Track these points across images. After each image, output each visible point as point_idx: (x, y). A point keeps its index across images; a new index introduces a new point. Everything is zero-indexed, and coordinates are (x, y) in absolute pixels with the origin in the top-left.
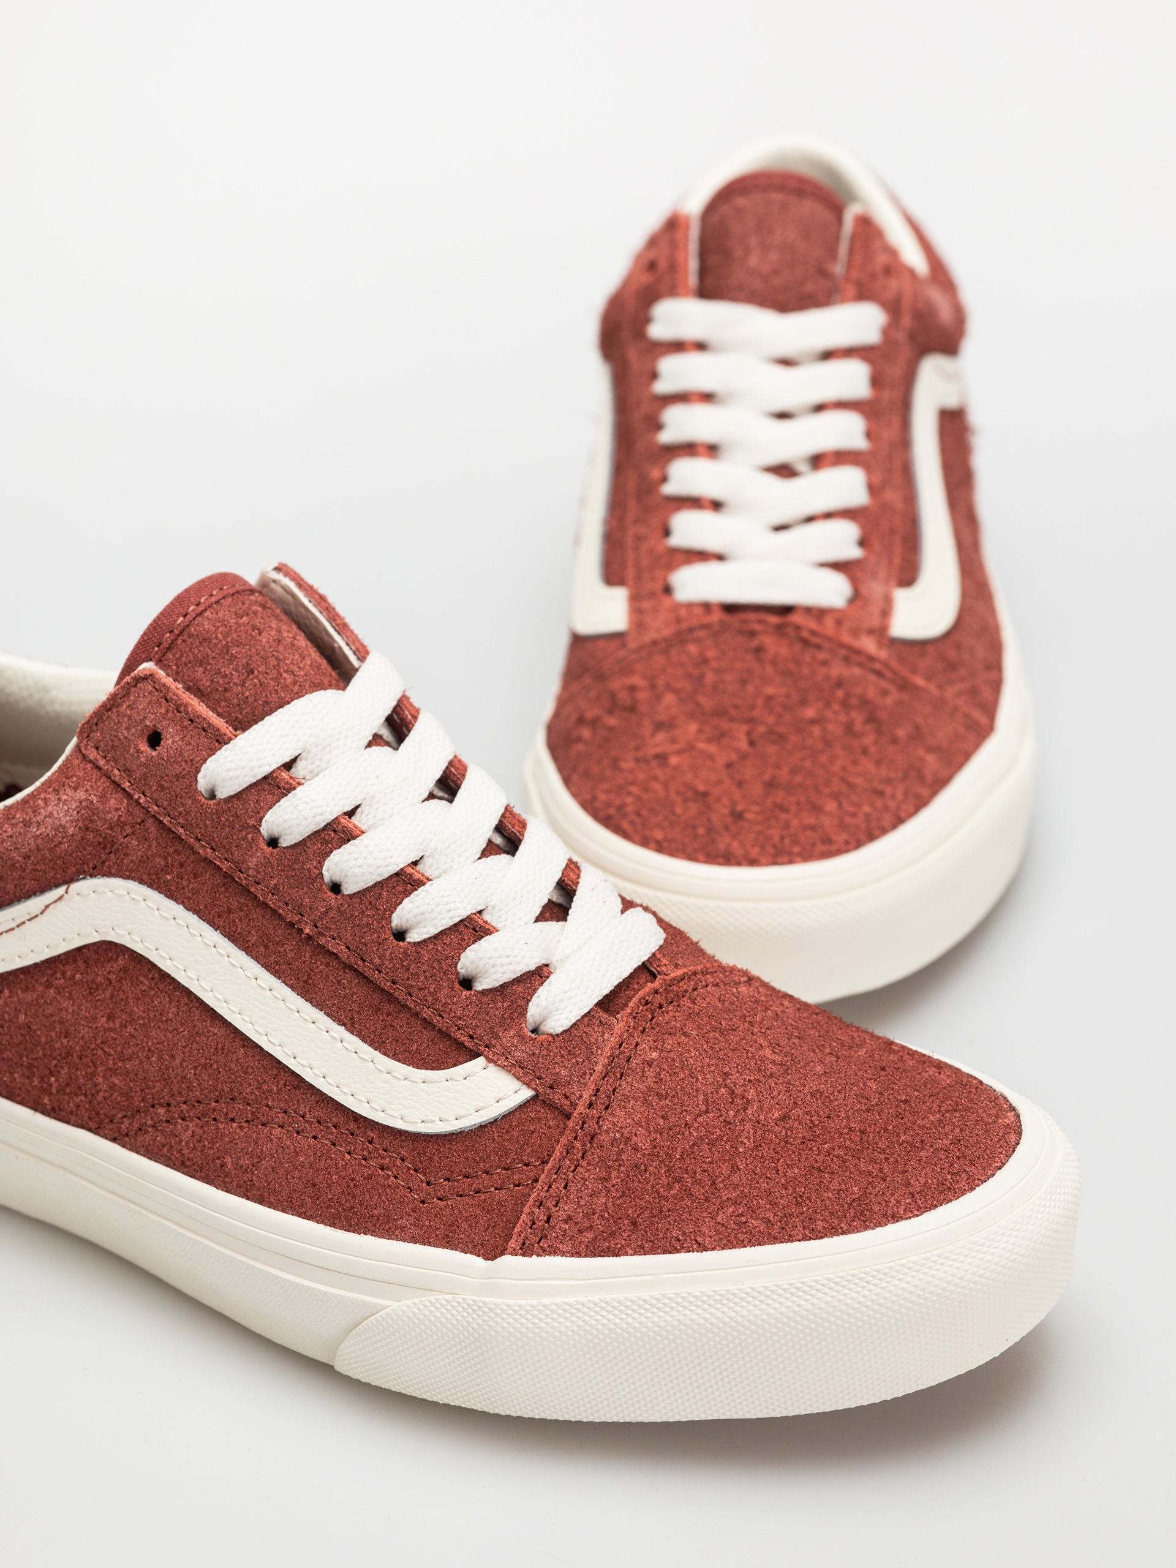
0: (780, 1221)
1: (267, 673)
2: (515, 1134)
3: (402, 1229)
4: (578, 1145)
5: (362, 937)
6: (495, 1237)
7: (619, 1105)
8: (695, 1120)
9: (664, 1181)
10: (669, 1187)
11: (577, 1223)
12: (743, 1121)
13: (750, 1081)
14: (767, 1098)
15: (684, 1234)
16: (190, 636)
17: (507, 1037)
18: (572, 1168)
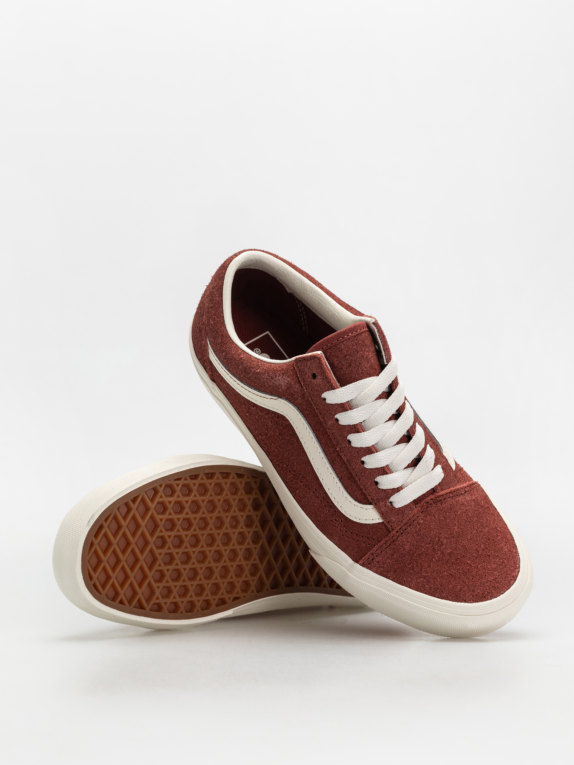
0: (434, 589)
1: (355, 368)
2: (374, 530)
3: (335, 539)
4: (389, 542)
5: (352, 459)
6: (357, 556)
7: (405, 534)
8: (425, 545)
9: (408, 562)
10: (409, 564)
11: (380, 564)
12: (439, 550)
13: (446, 537)
14: (449, 544)
15: (407, 580)
16: (337, 348)
17: (382, 504)
18: (385, 547)
